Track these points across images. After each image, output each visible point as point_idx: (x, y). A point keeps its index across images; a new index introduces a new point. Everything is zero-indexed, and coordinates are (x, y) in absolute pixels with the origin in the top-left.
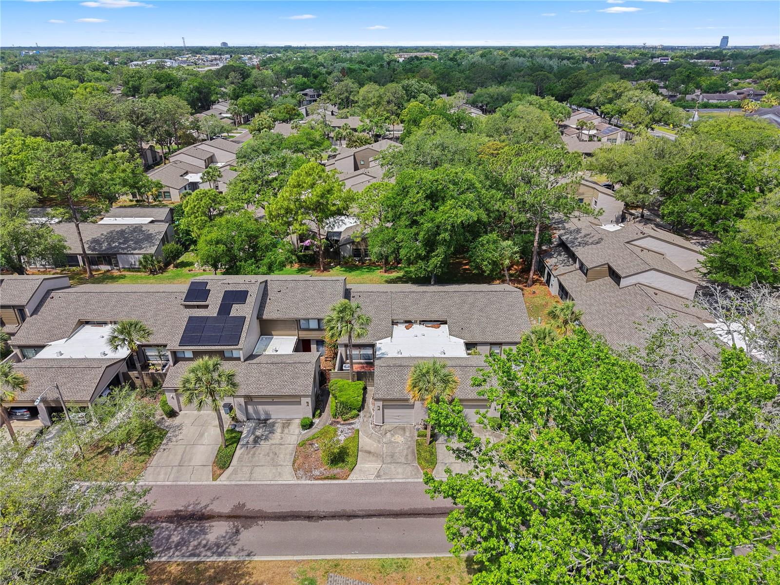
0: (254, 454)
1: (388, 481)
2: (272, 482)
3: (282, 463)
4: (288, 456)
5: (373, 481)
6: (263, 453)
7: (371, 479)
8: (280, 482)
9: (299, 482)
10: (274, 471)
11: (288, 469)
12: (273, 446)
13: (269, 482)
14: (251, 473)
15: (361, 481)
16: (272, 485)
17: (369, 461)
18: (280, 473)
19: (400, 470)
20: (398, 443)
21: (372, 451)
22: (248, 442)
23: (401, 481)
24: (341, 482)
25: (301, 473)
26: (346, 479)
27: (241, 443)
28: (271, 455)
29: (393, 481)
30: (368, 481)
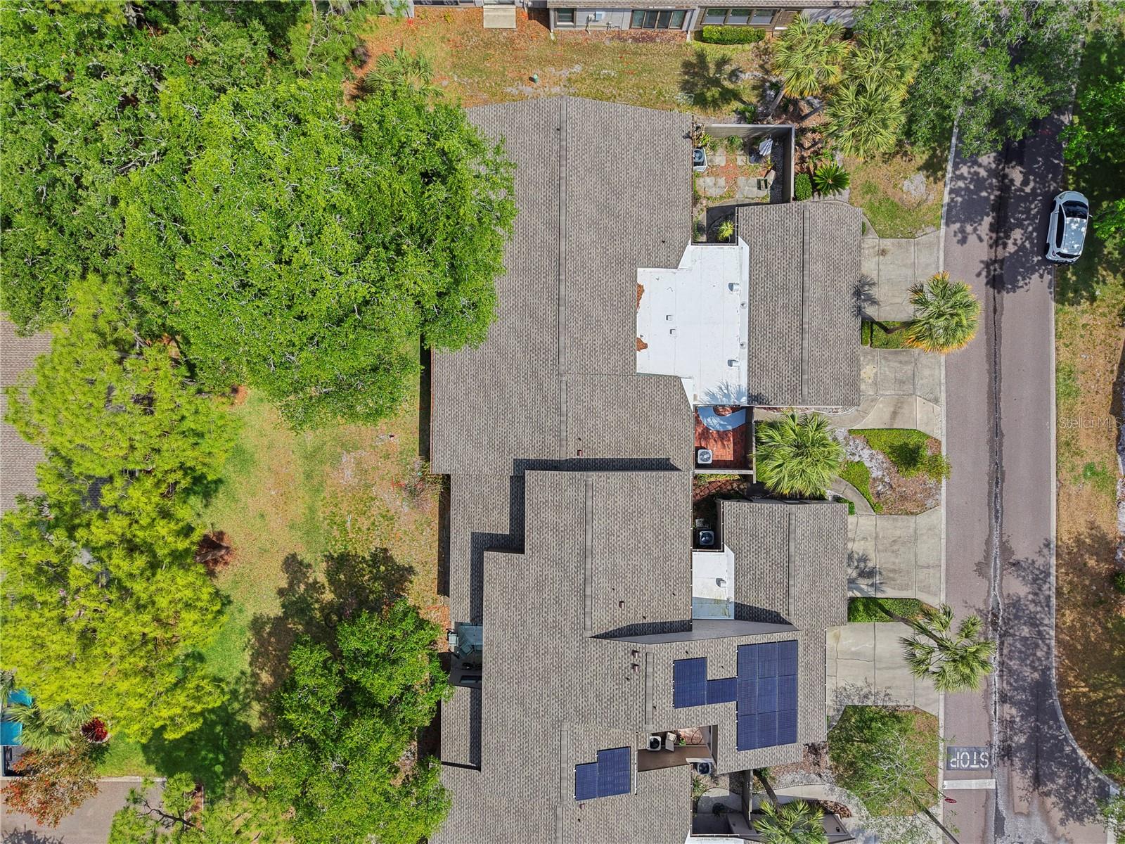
0: (894, 571)
1: (943, 388)
2: (944, 536)
3: (911, 530)
4: (899, 524)
5: (944, 408)
6: (893, 559)
7: (941, 410)
8: (943, 526)
9: (943, 502)
10: (925, 538)
11: (923, 520)
12: (880, 547)
13: (944, 541)
14: (928, 567)
15: (944, 422)
16: (947, 536)
17: (911, 412)
18: (930, 529)
19: (926, 372)
20: (876, 374)
21: (892, 409)
22: (872, 585)
23: (943, 372)
24: (944, 449)
25: (930, 502)
26: (940, 443)
27: (872, 594)
28: (895, 548)
29: (943, 381)
30: (944, 413)
